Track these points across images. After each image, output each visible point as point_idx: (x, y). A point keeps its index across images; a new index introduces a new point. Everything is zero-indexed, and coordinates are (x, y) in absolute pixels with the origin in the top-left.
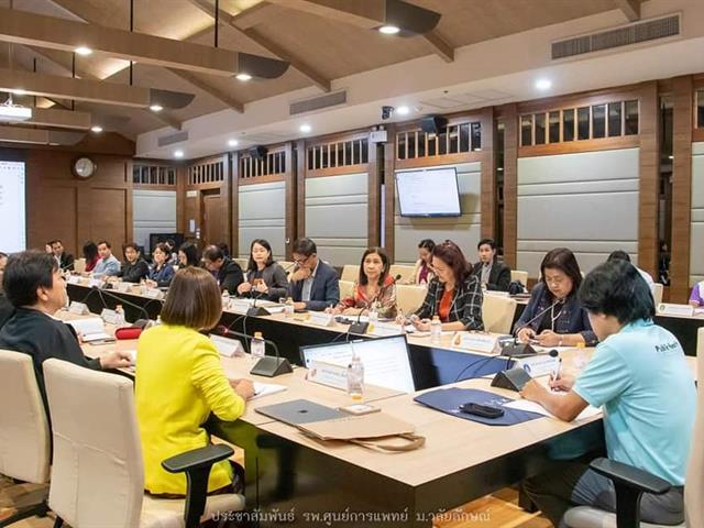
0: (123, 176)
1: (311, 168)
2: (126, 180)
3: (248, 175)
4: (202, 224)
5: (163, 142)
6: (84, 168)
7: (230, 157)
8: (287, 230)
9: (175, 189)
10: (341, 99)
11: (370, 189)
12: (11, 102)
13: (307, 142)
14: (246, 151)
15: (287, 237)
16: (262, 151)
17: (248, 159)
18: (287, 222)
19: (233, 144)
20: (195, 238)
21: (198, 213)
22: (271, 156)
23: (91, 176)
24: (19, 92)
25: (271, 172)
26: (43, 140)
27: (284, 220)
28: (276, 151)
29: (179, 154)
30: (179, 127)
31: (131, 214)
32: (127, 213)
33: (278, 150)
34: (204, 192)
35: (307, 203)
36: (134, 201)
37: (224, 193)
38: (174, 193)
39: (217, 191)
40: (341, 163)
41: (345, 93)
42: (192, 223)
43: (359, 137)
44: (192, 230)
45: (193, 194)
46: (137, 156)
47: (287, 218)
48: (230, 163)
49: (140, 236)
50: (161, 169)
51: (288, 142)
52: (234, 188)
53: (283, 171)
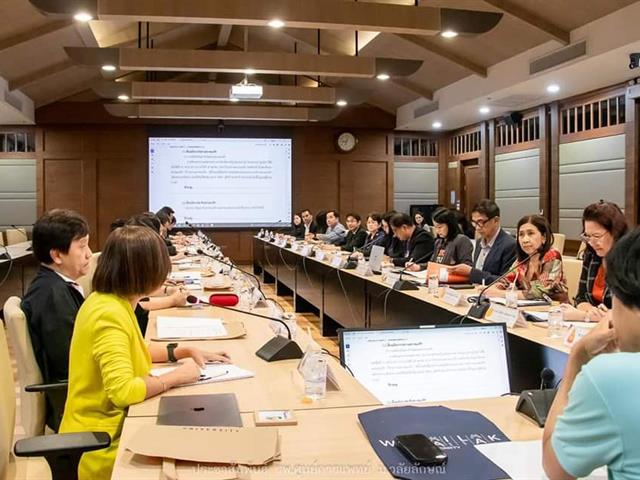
0: (383, 150)
1: (565, 132)
2: (387, 152)
3: (504, 144)
4: (462, 195)
5: (419, 113)
6: (347, 142)
7: (487, 126)
8: (540, 200)
9: (437, 161)
10: (580, 51)
11: (627, 153)
12: (246, 82)
13: (560, 104)
14: (502, 118)
15: (541, 208)
16: (516, 117)
17: (504, 127)
18: (541, 192)
19: (485, 111)
20: (455, 209)
21: (458, 184)
22: (526, 121)
23: (352, 150)
24: (250, 71)
25: (526, 140)
26: (302, 117)
27: (538, 190)
28: (531, 117)
29: (437, 125)
30: (430, 96)
31: (392, 186)
32: (388, 185)
33: (532, 116)
34: (465, 163)
35: (561, 171)
36: (395, 173)
37: (482, 163)
38: (436, 164)
39: (475, 161)
40: (596, 126)
41: (585, 43)
42: (453, 194)
43: (615, 94)
44: (453, 201)
45: (454, 165)
46: (398, 128)
47: (541, 188)
48: (487, 131)
49: (401, 208)
50: (422, 141)
51: (541, 106)
52: (491, 158)
53: (538, 137)
